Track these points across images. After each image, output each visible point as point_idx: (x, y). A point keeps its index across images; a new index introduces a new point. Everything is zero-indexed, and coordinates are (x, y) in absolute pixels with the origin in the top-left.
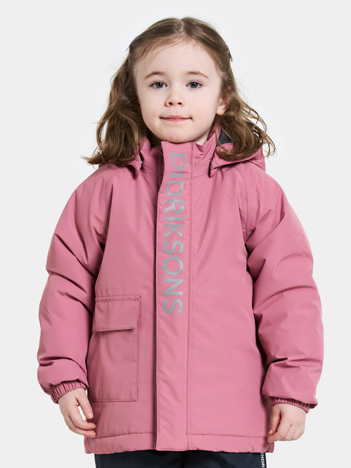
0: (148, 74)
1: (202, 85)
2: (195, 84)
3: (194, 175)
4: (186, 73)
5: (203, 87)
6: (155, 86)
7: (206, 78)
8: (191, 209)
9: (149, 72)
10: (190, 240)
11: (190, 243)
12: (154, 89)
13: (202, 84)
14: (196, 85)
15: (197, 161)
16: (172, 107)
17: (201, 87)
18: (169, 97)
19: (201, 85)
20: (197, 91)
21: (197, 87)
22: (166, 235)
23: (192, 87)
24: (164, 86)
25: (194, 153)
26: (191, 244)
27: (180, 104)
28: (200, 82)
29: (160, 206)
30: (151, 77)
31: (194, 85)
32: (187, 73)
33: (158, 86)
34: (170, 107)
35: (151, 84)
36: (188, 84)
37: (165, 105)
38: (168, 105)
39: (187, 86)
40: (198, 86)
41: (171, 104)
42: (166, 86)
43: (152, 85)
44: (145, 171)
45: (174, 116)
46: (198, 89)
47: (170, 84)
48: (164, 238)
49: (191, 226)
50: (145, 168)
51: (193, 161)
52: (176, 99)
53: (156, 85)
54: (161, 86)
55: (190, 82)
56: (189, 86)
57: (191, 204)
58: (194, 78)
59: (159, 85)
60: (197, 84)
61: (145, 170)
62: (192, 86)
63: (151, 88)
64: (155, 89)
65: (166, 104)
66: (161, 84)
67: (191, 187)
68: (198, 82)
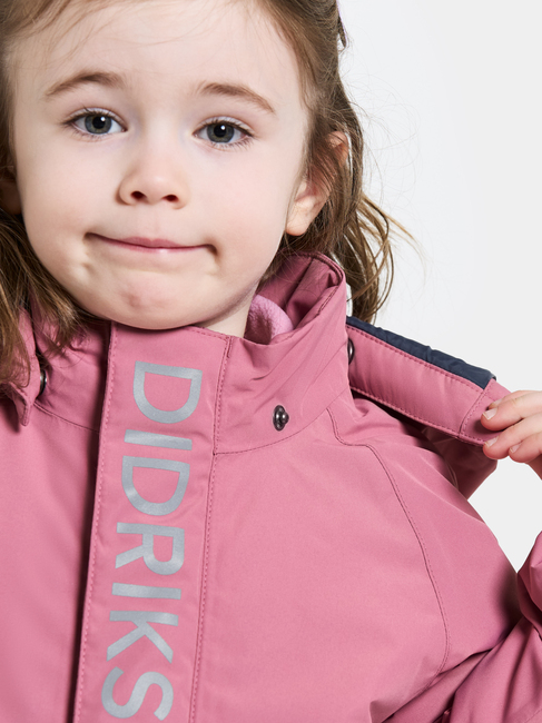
0: (63, 80)
1: (250, 135)
2: (223, 128)
3: (223, 447)
4: (200, 86)
5: (254, 141)
6: (82, 123)
7: (264, 112)
8: (205, 563)
9: (68, 72)
10: (196, 674)
11: (195, 686)
12: (78, 136)
13: (252, 132)
14: (228, 135)
15: (238, 400)
16: (141, 208)
17: (245, 141)
18: (132, 172)
19: (245, 132)
20: (232, 156)
21: (232, 141)
22: (114, 650)
23: (212, 140)
24: (115, 127)
25: (232, 368)
26: (196, 689)
27: (172, 198)
28: (245, 123)
29: (99, 544)
30: (74, 89)
31: (219, 131)
32: (204, 85)
33: (92, 128)
34: (133, 205)
35: (68, 118)
36: (200, 126)
37: (119, 200)
38: (129, 199)
39: (197, 133)
40: (237, 137)
41: (138, 196)
42: (125, 129)
43: (71, 122)
44: (50, 409)
45: (147, 240)
46: (236, 147)
47: (141, 122)
48: (109, 658)
49: (201, 624)
50: (52, 399)
51: (224, 399)
52: (158, 180)
53: (86, 121)
54: (105, 129)
55: (209, 121)
56: (205, 134)
57: (207, 547)
58: (226, 107)
59: (97, 122)
60: (231, 127)
61: (51, 405)
62: (215, 137)
63: (70, 132)
64: (84, 137)
65: (122, 197)
66: (103, 119)
67: (211, 486)
68: (238, 123)
